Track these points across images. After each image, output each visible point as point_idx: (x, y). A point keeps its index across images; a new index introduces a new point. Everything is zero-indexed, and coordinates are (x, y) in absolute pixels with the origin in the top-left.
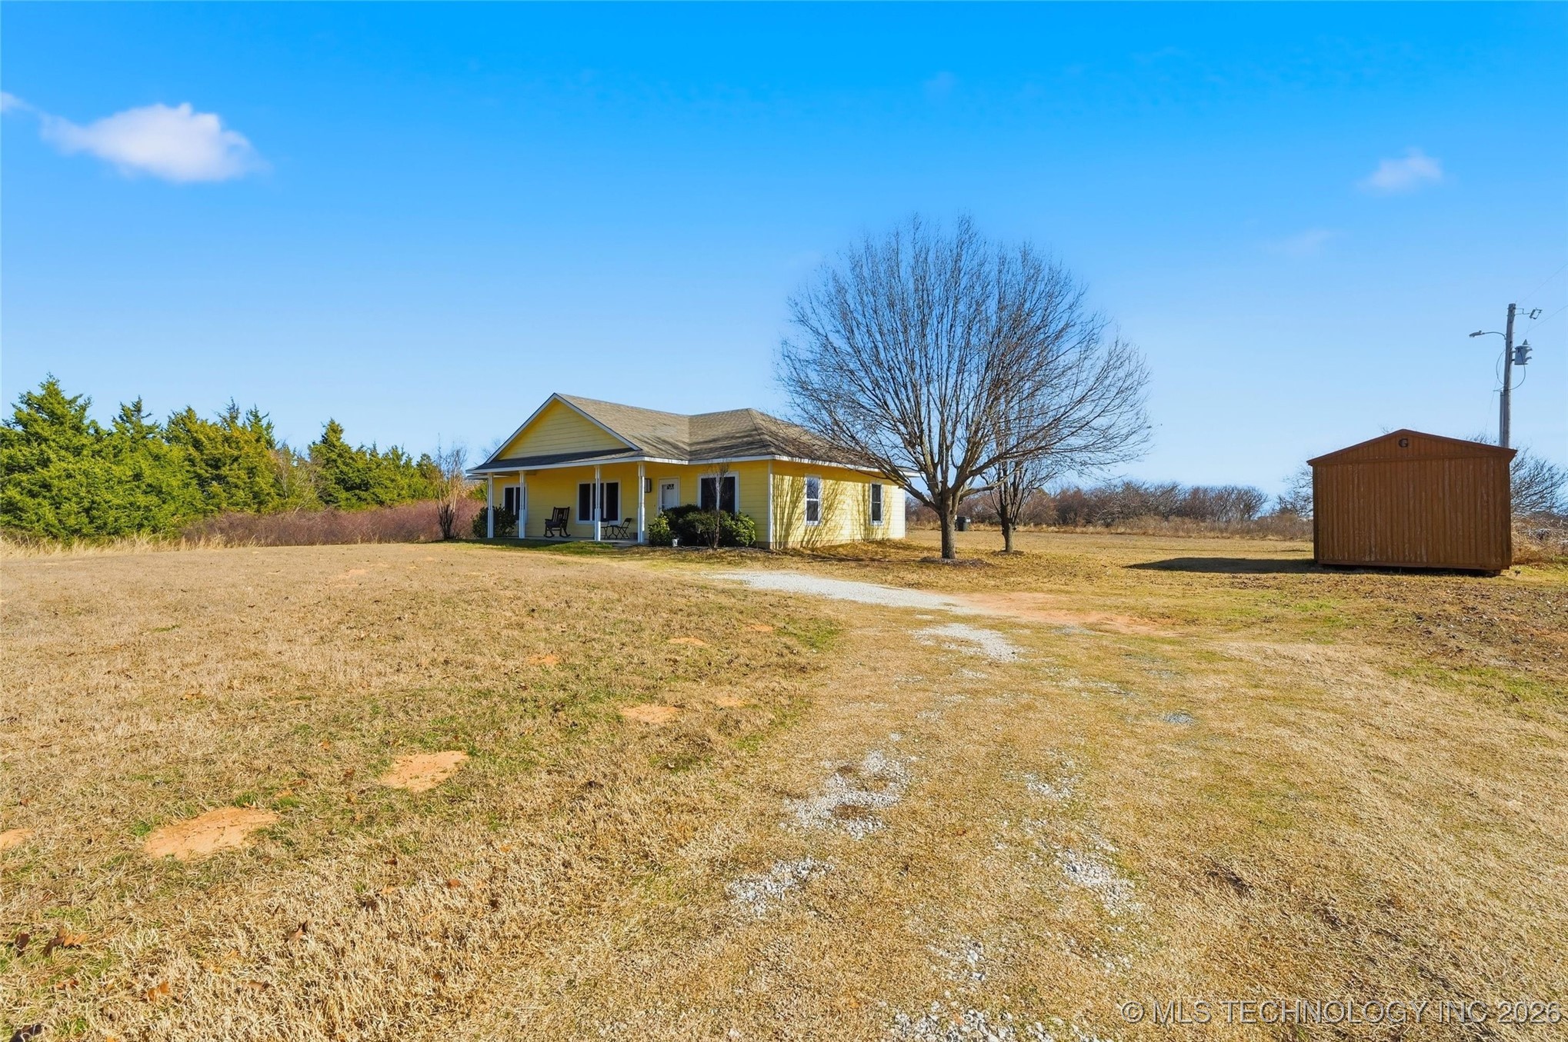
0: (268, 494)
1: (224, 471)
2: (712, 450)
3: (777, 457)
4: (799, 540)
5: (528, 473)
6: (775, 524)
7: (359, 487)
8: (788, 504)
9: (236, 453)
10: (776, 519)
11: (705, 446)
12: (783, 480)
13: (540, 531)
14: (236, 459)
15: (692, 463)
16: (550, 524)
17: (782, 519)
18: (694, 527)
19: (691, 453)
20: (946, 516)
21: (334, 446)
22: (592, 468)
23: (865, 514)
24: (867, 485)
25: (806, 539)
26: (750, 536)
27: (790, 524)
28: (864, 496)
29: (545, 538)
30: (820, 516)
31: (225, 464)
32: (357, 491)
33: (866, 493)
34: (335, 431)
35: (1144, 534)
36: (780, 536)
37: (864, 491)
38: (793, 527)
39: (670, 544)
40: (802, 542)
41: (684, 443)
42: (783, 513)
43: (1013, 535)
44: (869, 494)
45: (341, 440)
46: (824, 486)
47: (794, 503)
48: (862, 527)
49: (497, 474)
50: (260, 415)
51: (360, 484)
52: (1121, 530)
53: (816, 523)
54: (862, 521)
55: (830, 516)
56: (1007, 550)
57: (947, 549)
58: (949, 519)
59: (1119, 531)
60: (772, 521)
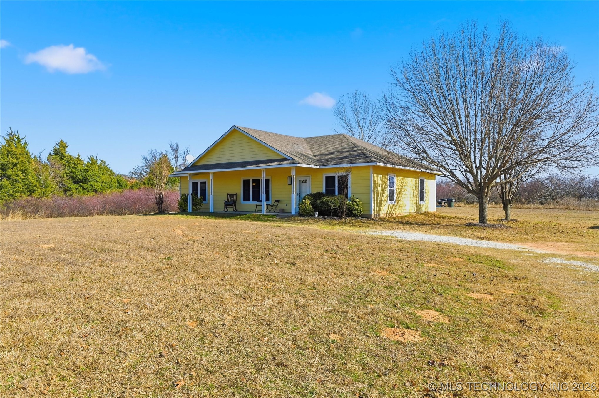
0: (35, 186)
1: (9, 172)
2: (332, 160)
3: (378, 164)
4: (386, 212)
5: (214, 173)
6: (374, 203)
7: (82, 182)
8: (380, 191)
9: (15, 161)
10: (374, 200)
11: (326, 157)
12: (377, 177)
13: (221, 208)
14: (15, 165)
15: (322, 167)
16: (227, 204)
17: (377, 200)
18: (327, 205)
19: (319, 161)
20: (482, 198)
21: (64, 156)
22: (260, 171)
23: (416, 197)
24: (417, 180)
25: (388, 212)
26: (360, 211)
27: (381, 203)
28: (416, 186)
29: (224, 212)
30: (395, 199)
31: (9, 168)
32: (82, 184)
33: (417, 184)
34: (64, 147)
35: (567, 209)
36: (376, 211)
37: (416, 183)
38: (383, 205)
39: (314, 215)
40: (387, 214)
41: (311, 155)
42: (378, 197)
43: (510, 210)
44: (418, 185)
45: (67, 152)
46: (397, 180)
47: (383, 191)
48: (415, 205)
49: (193, 174)
50: (21, 137)
51: (83, 180)
52: (552, 206)
53: (393, 202)
54: (415, 201)
55: (400, 198)
56: (506, 219)
57: (482, 218)
58: (484, 201)
59: (551, 207)
60: (373, 202)
